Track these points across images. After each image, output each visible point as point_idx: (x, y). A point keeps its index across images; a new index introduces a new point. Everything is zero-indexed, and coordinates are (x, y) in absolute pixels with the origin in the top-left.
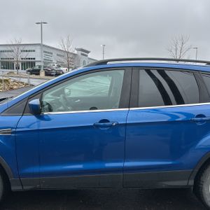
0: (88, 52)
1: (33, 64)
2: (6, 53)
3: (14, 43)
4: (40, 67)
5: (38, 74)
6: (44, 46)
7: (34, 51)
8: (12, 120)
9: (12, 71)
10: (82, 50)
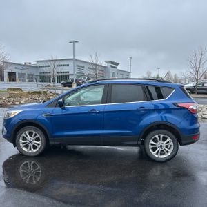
0: (117, 64)
1: (67, 77)
2: (44, 68)
3: (51, 59)
4: (72, 80)
5: (71, 86)
6: (76, 60)
7: (68, 65)
8: (50, 110)
9: (49, 84)
10: (112, 62)
